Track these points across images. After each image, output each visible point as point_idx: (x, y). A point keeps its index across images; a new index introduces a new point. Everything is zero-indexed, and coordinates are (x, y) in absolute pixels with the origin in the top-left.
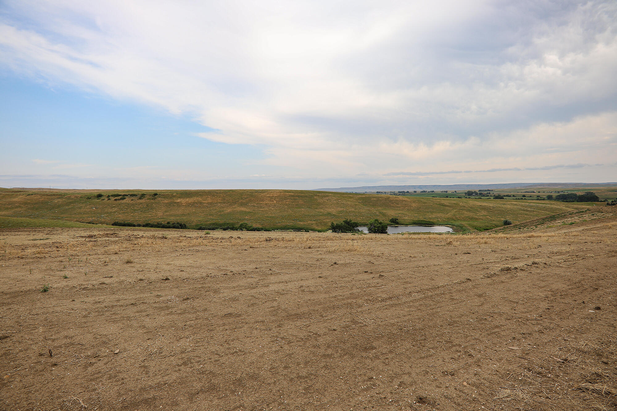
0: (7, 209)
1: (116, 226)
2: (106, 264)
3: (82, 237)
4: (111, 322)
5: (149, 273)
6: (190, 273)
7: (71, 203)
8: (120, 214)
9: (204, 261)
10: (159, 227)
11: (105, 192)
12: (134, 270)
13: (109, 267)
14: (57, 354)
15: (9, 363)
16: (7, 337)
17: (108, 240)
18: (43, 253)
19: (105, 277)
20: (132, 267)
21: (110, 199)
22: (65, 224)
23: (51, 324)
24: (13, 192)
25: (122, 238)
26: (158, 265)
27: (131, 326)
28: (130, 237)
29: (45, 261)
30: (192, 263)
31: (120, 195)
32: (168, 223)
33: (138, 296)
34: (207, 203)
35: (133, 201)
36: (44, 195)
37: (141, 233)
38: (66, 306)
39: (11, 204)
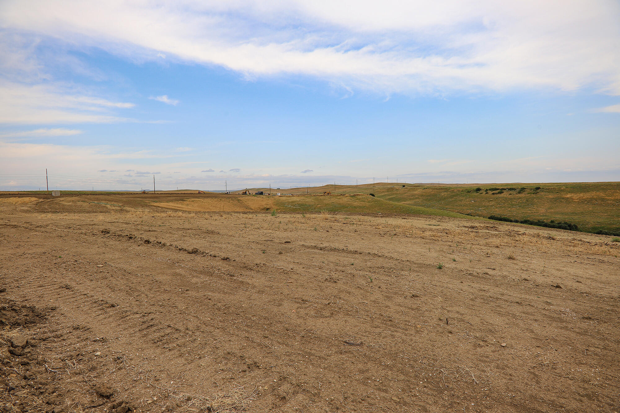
0: (411, 199)
1: (492, 219)
2: (488, 255)
3: (465, 227)
4: (496, 313)
5: (535, 275)
6: (591, 287)
7: (454, 196)
8: (497, 208)
9: (614, 277)
10: (540, 225)
11: (483, 186)
12: (517, 267)
13: (492, 259)
14: (451, 324)
15: (419, 316)
16: (417, 296)
17: (489, 233)
18: (437, 237)
19: (489, 268)
20: (515, 264)
21: (487, 193)
22: (449, 214)
23: (446, 297)
24: (414, 186)
25: (502, 232)
26: (545, 268)
27: (517, 325)
28: (510, 232)
29: (438, 244)
30: (593, 276)
31: (498, 189)
32: (552, 222)
33: (523, 296)
34: (614, 200)
35: (511, 195)
36: (434, 189)
37: (522, 230)
38: (456, 285)
39: (413, 196)
